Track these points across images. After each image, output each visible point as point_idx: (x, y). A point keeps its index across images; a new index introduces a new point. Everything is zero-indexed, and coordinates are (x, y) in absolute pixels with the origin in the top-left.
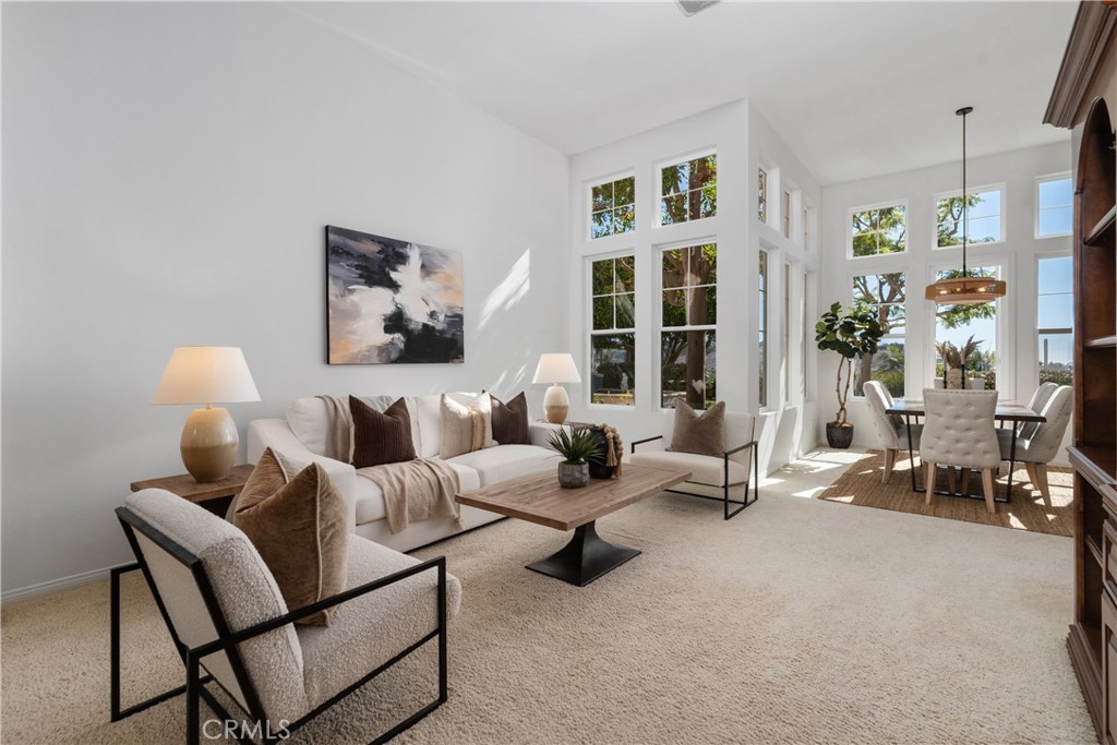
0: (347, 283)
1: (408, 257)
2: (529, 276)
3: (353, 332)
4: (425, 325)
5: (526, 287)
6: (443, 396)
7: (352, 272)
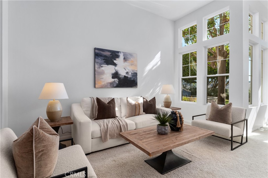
0: (101, 64)
1: (120, 56)
2: (160, 60)
3: (102, 79)
4: (125, 76)
5: (159, 63)
6: (127, 98)
7: (102, 61)
